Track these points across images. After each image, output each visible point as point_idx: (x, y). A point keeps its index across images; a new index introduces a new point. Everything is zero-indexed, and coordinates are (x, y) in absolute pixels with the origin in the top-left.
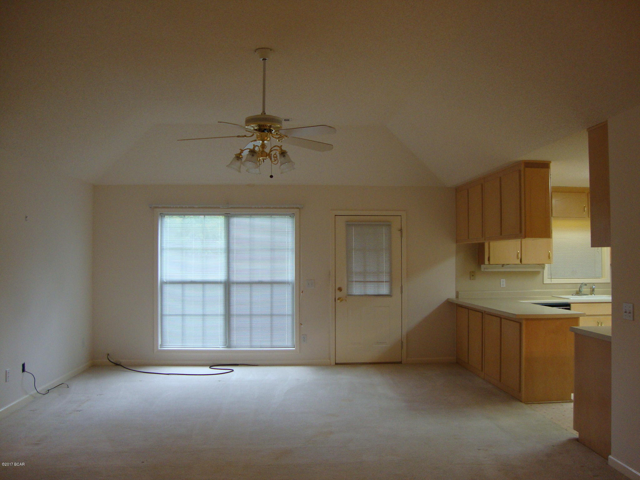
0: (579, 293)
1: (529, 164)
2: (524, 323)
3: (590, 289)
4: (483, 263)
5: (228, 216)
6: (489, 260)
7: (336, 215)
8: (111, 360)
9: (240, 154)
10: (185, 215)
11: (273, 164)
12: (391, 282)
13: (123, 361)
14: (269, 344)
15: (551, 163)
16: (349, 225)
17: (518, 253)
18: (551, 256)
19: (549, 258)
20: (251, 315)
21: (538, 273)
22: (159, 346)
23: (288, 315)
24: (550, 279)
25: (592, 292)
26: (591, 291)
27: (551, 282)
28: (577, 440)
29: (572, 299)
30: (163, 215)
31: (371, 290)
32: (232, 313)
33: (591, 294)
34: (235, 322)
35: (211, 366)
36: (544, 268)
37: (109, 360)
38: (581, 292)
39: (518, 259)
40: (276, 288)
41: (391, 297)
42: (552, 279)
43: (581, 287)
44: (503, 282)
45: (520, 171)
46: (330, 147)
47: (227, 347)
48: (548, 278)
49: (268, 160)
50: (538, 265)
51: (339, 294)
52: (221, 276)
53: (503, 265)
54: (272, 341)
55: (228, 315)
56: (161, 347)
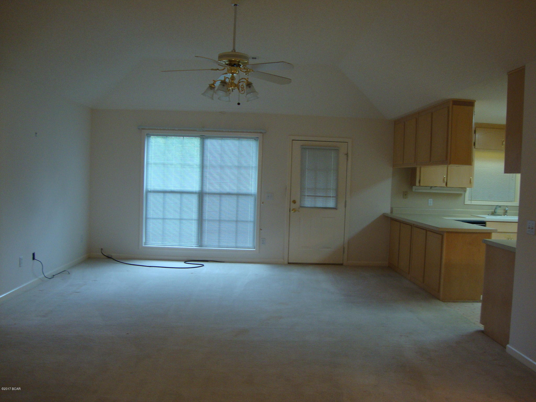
0: (494, 213)
1: (457, 103)
2: (445, 235)
3: (503, 211)
4: (415, 185)
5: (203, 138)
6: (419, 182)
7: (293, 140)
8: (104, 254)
9: (213, 84)
10: (167, 136)
11: (240, 93)
12: (337, 197)
13: (114, 255)
14: (233, 244)
15: (475, 102)
16: (304, 148)
17: (445, 178)
18: (472, 181)
19: (470, 183)
20: (220, 221)
21: (460, 195)
22: (143, 244)
23: (250, 222)
24: (470, 201)
25: (505, 213)
27: (471, 203)
28: (482, 332)
29: (487, 218)
30: (149, 135)
31: (320, 203)
32: (204, 218)
33: (504, 215)
34: (206, 225)
35: (186, 262)
36: (465, 191)
37: (103, 254)
39: (444, 182)
40: (242, 199)
41: (336, 210)
42: (472, 201)
43: (496, 209)
44: (431, 201)
45: (448, 107)
46: (289, 81)
47: (200, 246)
48: (469, 200)
49: (236, 90)
50: (461, 189)
51: (293, 206)
52: (196, 187)
53: (431, 187)
54: (236, 242)
55: (201, 220)
56: (145, 245)
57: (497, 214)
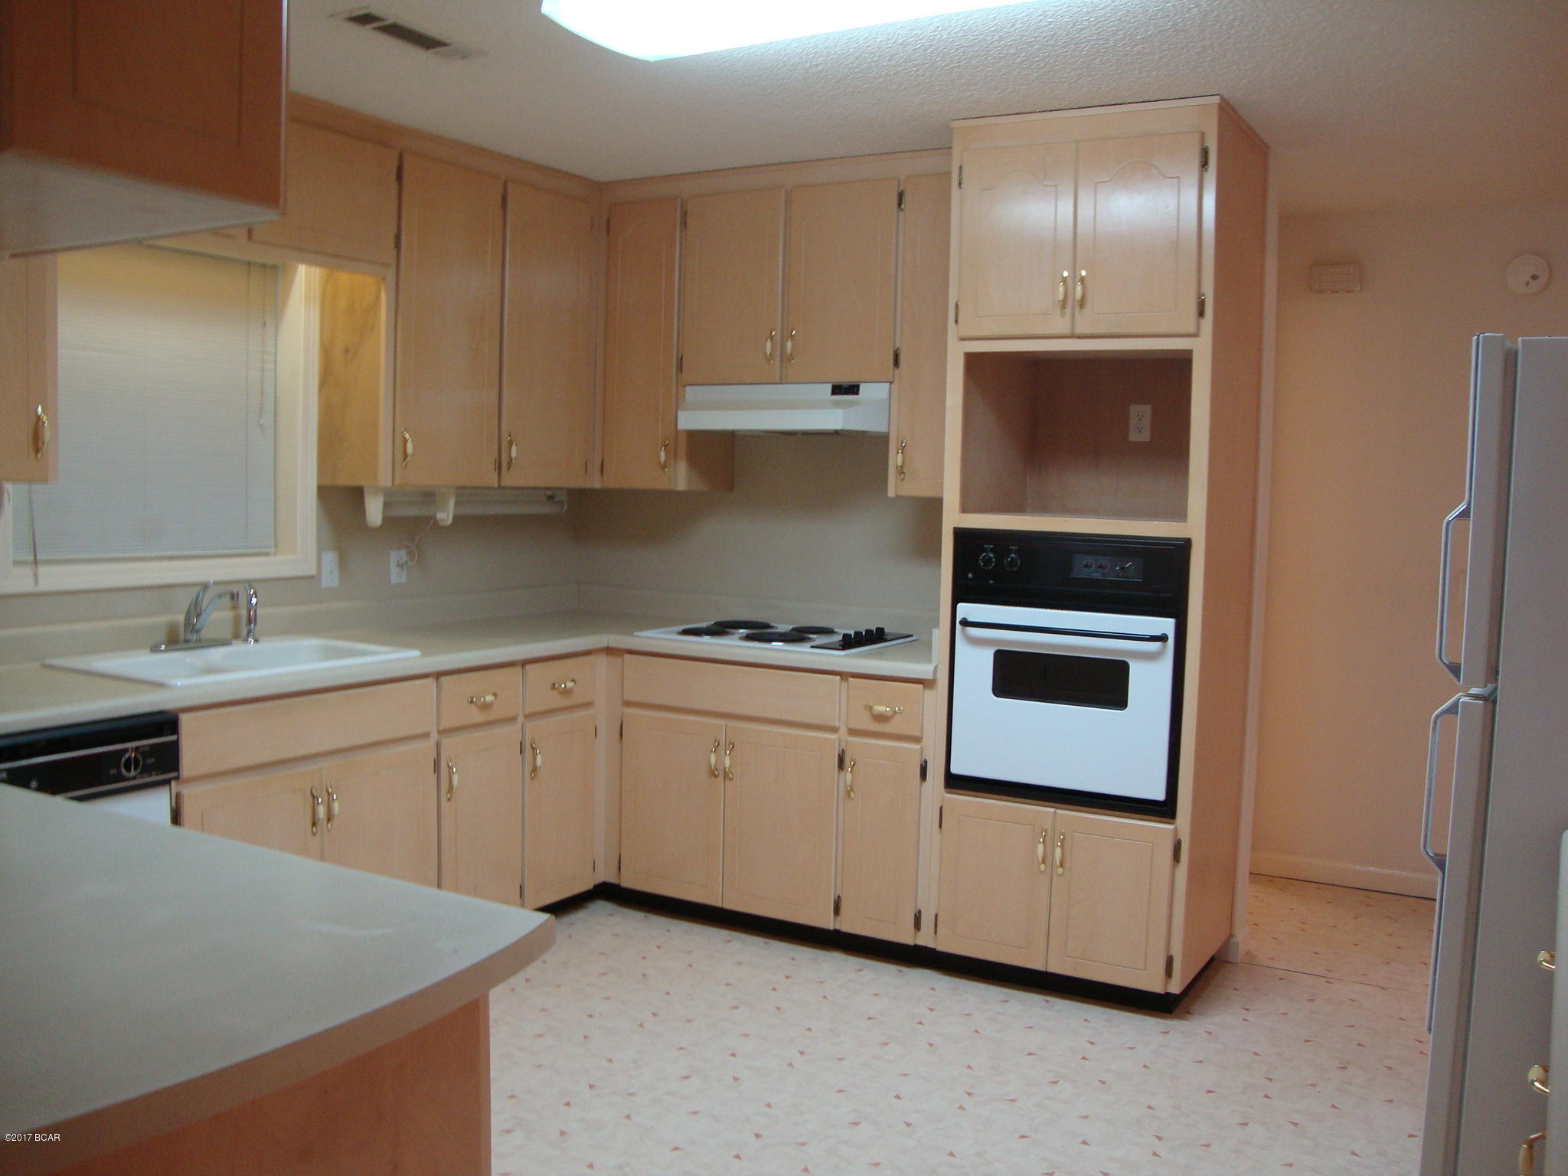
0: (182, 638)
3: (230, 614)
18: (47, 435)
19: (37, 450)
24: (28, 571)
25: (246, 627)
26: (237, 621)
27: (36, 582)
33: (236, 636)
38: (198, 631)
42: (43, 570)
43: (195, 610)
57: (204, 634)
